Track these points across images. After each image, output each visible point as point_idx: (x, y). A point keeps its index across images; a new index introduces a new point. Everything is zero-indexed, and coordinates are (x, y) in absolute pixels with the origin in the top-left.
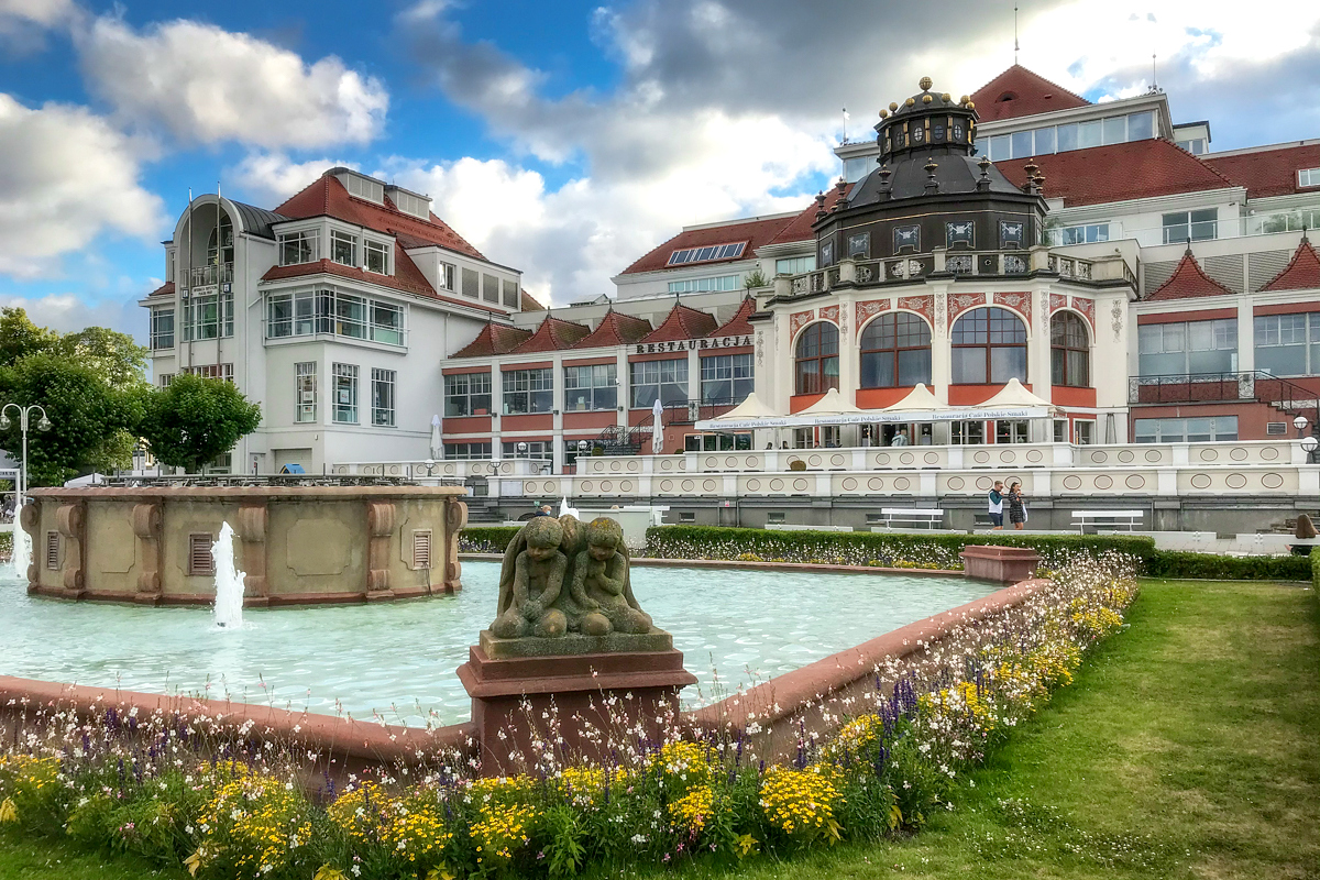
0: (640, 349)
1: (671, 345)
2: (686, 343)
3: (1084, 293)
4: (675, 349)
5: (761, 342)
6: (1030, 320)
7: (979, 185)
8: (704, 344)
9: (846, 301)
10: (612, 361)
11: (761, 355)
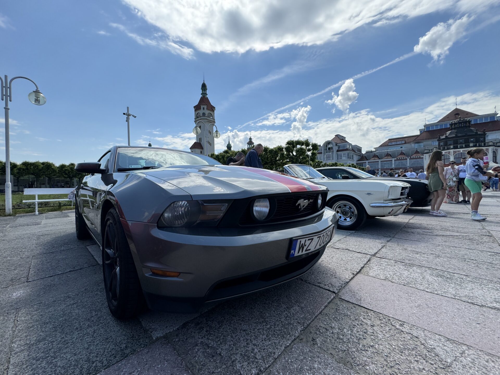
0: (397, 158)
1: (404, 158)
2: (407, 157)
3: (496, 148)
4: (405, 158)
5: (426, 157)
6: (488, 152)
7: (476, 133)
8: (411, 157)
9: (452, 151)
10: (392, 160)
11: (425, 159)
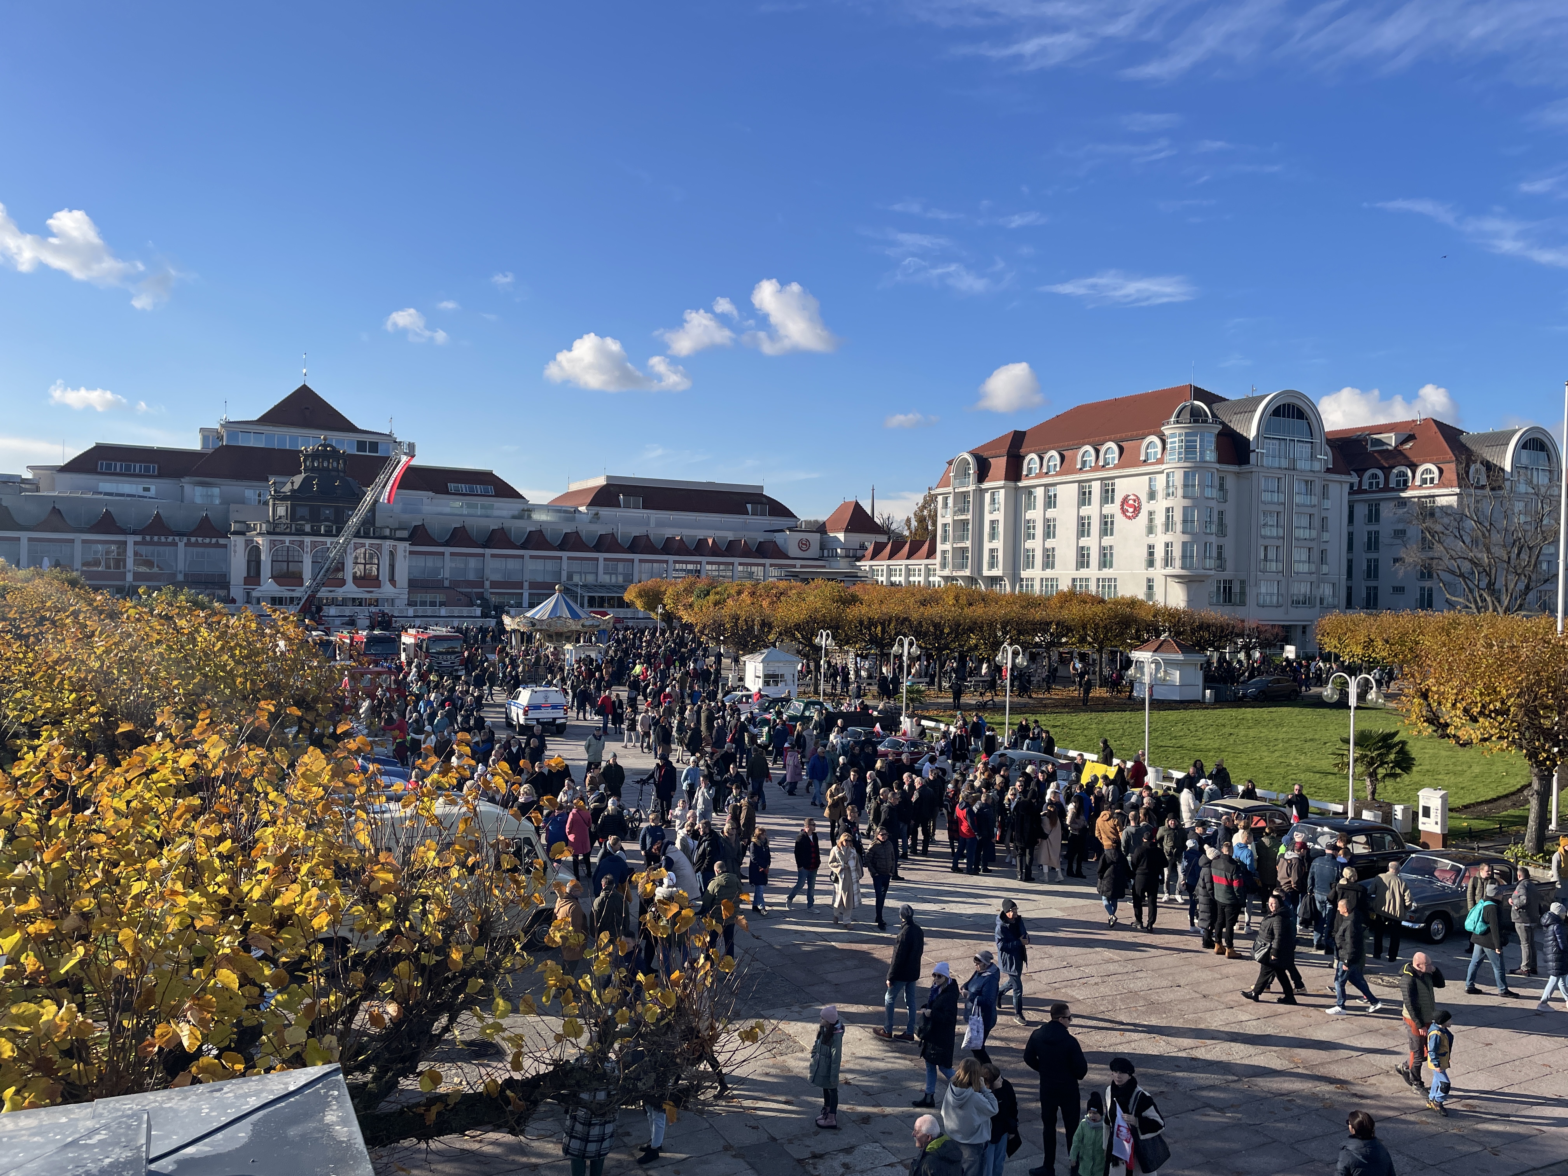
0: (144, 538)
1: (166, 539)
2: (177, 538)
5: (235, 546)
8: (189, 540)
10: (124, 543)
11: (235, 552)
